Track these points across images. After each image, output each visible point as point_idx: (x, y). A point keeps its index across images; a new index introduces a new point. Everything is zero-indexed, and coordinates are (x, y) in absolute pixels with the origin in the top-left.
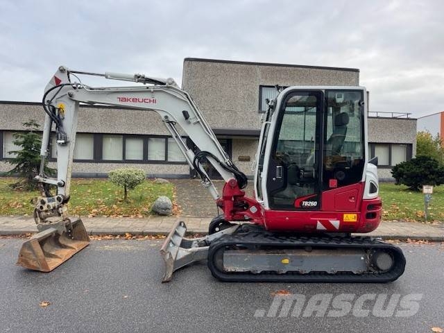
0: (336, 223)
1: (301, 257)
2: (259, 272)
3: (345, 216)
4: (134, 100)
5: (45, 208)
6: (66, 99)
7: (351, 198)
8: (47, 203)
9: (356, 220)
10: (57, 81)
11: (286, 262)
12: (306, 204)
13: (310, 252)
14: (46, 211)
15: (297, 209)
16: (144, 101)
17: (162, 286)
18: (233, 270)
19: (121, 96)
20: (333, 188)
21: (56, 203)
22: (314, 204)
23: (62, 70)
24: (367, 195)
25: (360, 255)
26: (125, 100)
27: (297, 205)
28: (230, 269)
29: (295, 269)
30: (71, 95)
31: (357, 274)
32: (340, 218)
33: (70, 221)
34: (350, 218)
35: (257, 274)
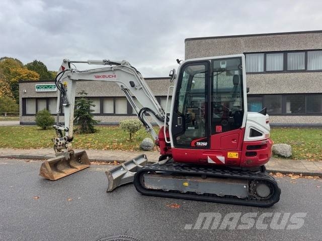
0: (222, 159)
1: (197, 182)
2: (167, 190)
3: (229, 153)
4: (104, 76)
5: (59, 144)
6: (67, 78)
7: (233, 140)
8: (59, 141)
9: (237, 157)
10: (63, 68)
11: (186, 185)
12: (199, 144)
13: (204, 179)
14: (60, 146)
15: (193, 148)
16: (109, 76)
17: (106, 194)
18: (151, 188)
19: (96, 75)
20: (219, 133)
21: (63, 141)
22: (205, 144)
23: (65, 62)
24: (248, 138)
25: (242, 184)
26: (98, 77)
27: (193, 145)
28: (148, 186)
29: (193, 190)
30: (69, 77)
31: (241, 199)
32: (225, 155)
33: (74, 152)
34: (233, 155)
35: (167, 192)
